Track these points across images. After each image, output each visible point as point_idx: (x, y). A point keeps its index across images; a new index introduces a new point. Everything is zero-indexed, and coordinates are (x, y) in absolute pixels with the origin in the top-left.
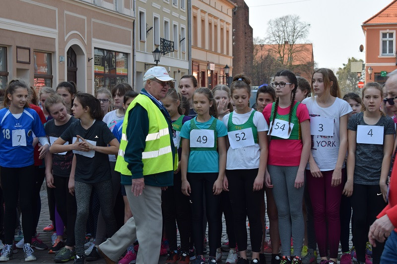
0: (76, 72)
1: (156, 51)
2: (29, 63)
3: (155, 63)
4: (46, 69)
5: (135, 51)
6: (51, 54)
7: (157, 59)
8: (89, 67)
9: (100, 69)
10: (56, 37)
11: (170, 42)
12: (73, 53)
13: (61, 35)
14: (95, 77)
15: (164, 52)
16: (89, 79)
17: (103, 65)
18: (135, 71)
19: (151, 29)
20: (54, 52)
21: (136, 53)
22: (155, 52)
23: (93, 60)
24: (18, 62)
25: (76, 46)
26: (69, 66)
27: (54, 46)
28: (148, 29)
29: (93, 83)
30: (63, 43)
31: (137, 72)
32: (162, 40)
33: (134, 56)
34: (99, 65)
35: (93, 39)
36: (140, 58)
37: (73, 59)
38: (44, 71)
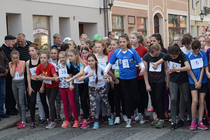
0: (158, 28)
1: (202, 14)
2: (135, 24)
3: (201, 20)
4: (143, 27)
5: (190, 14)
6: (146, 19)
7: (202, 18)
8: (166, 24)
9: (172, 25)
10: (148, 9)
11: (209, 8)
12: (157, 17)
13: (151, 8)
14: (169, 29)
15: (206, 14)
16: (166, 31)
17: (173, 23)
18: (190, 25)
19: (198, 2)
20: (147, 18)
21: (190, 16)
22: (201, 14)
23: (167, 21)
24: (129, 24)
25: (158, 14)
26: (155, 24)
27: (147, 14)
28: (197, 2)
29: (168, 33)
30: (151, 12)
31: (191, 26)
32: (204, 8)
33: (189, 17)
34: (171, 23)
35: (167, 10)
36: (192, 18)
37: (157, 21)
38: (142, 28)
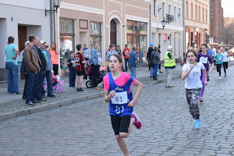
0: (116, 33)
1: (164, 21)
2: (87, 29)
3: (163, 28)
4: (98, 32)
5: (151, 21)
6: (101, 23)
7: (164, 26)
8: (124, 30)
9: (131, 32)
10: (103, 14)
11: (172, 16)
12: (114, 23)
13: (107, 13)
14: (127, 36)
15: (168, 22)
16: (124, 37)
17: (132, 29)
19: (160, 9)
20: (102, 22)
21: (152, 23)
22: (162, 22)
23: (126, 27)
24: (80, 28)
25: (116, 19)
26: (112, 30)
27: (102, 19)
28: (159, 9)
29: (126, 39)
30: (107, 17)
31: (152, 33)
32: (167, 15)
33: (150, 24)
34: (130, 29)
35: (126, 15)
36: (154, 25)
37: (114, 26)
38: (97, 33)
